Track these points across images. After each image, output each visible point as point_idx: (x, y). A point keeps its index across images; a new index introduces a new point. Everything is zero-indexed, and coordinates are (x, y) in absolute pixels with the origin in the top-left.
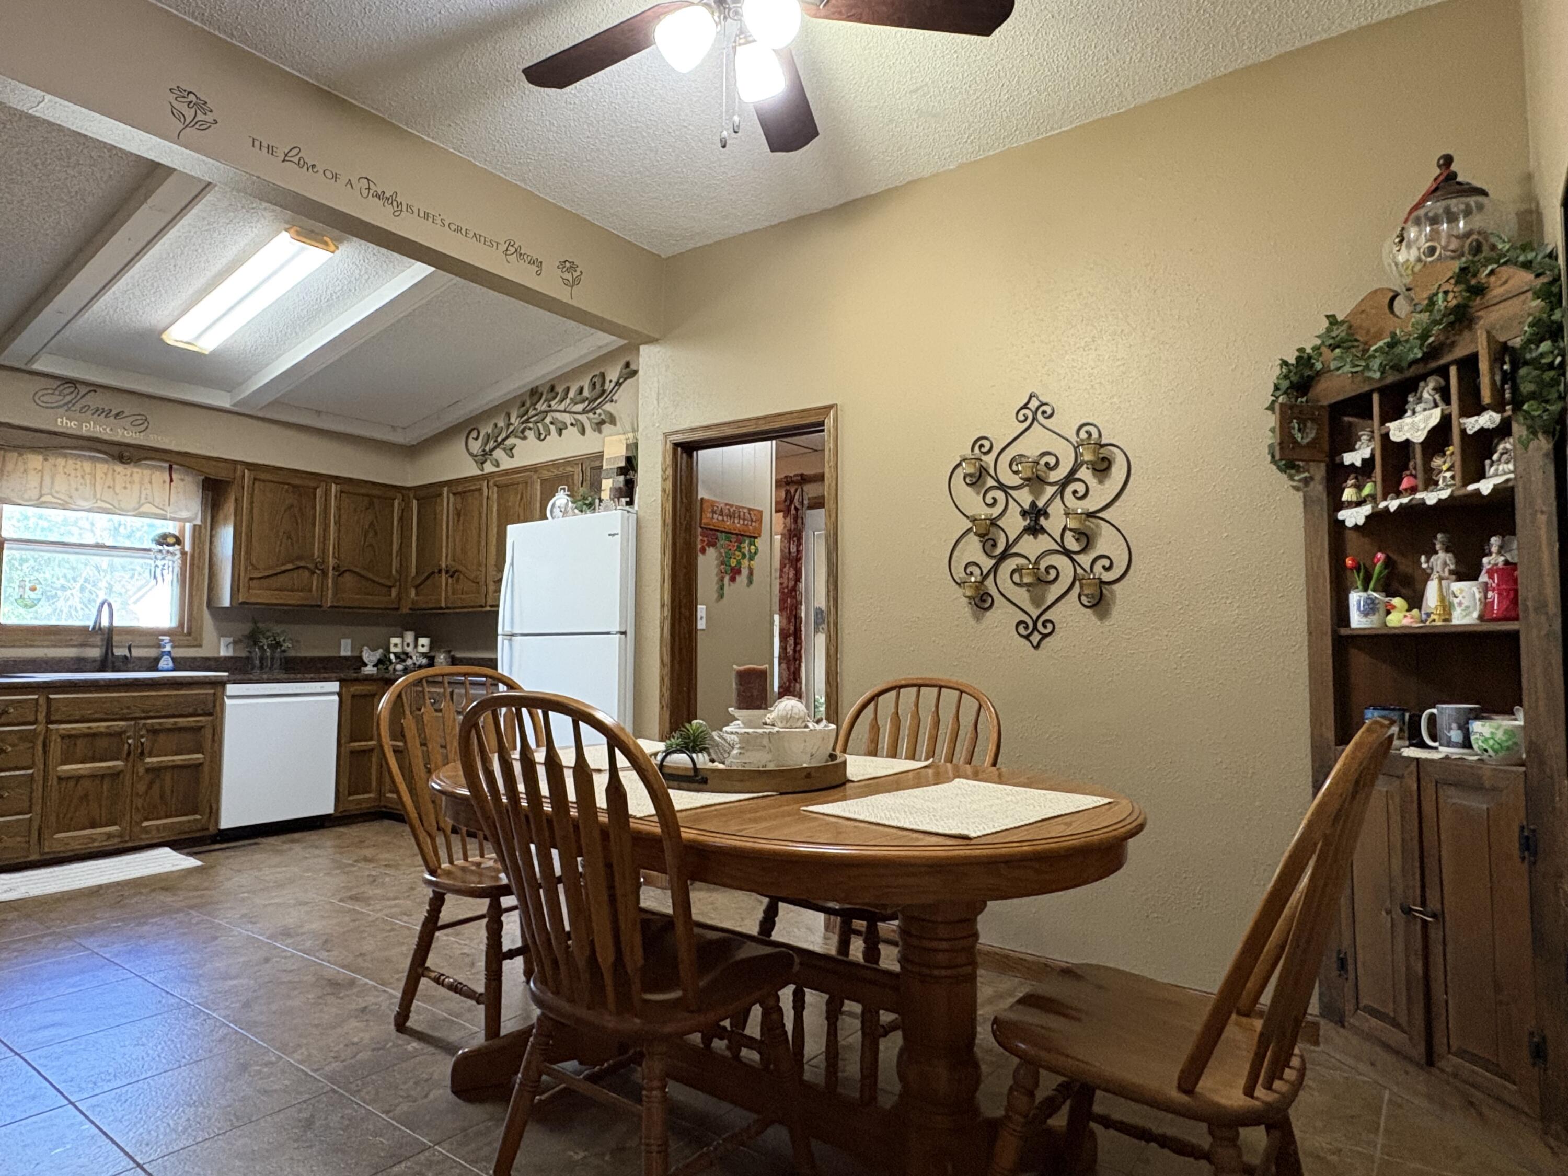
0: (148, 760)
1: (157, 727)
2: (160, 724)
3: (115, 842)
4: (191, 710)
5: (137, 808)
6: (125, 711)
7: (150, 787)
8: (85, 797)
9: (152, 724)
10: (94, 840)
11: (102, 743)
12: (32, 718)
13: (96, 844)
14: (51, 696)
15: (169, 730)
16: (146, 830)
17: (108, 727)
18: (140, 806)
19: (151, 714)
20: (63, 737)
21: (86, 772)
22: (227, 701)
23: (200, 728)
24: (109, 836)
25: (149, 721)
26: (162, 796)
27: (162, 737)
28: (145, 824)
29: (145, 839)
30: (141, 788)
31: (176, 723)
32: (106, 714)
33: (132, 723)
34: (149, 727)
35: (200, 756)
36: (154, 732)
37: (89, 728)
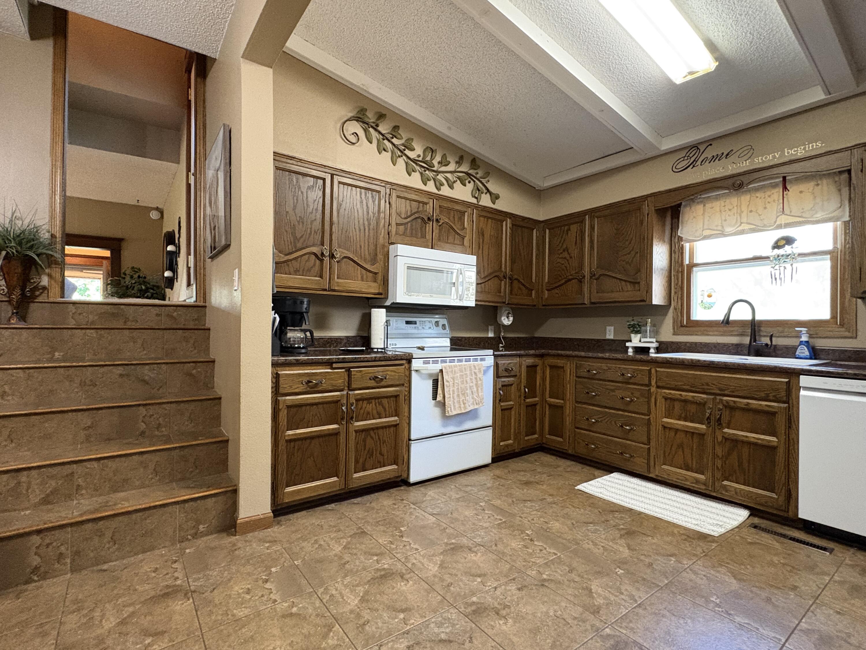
0: (726, 430)
1: (732, 404)
2: (734, 402)
3: (701, 488)
4: (763, 395)
5: (717, 468)
6: (706, 387)
7: (729, 454)
8: (681, 446)
9: (727, 402)
10: (686, 480)
11: (693, 408)
12: (647, 382)
13: (688, 483)
14: (658, 369)
15: (743, 409)
16: (725, 487)
17: (693, 397)
18: (719, 466)
19: (726, 392)
20: (666, 399)
21: (679, 427)
22: (802, 393)
23: (774, 414)
24: (697, 481)
25: (725, 398)
26: (740, 464)
27: (738, 414)
28: (725, 483)
29: (726, 495)
30: (719, 451)
31: (748, 404)
32: (691, 387)
33: (712, 397)
34: (725, 403)
35: (774, 439)
36: (732, 408)
37: (681, 395)
